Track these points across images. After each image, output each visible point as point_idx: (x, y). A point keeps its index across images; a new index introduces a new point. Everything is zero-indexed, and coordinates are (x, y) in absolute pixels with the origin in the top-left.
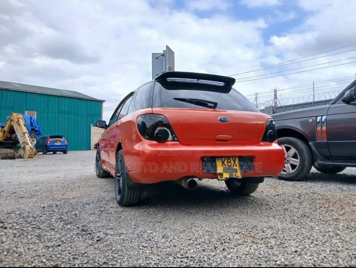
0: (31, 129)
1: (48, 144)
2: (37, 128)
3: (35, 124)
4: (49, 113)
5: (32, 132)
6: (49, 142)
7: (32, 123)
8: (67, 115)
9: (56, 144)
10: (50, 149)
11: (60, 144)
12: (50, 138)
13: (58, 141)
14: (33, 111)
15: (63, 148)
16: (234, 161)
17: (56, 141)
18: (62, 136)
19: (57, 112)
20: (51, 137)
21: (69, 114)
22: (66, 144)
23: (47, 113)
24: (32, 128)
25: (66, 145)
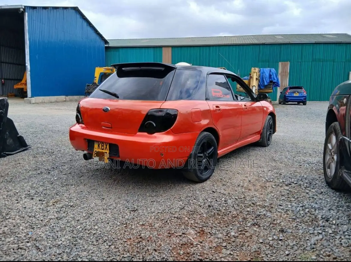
0: (269, 81)
1: (286, 95)
2: (275, 80)
3: (273, 76)
4: (302, 62)
5: (271, 83)
6: (287, 93)
7: (271, 75)
8: (321, 63)
9: (295, 95)
10: (288, 100)
11: (298, 95)
12: (289, 89)
13: (296, 92)
14: (286, 61)
15: (301, 99)
16: (106, 146)
17: (294, 92)
18: (301, 87)
19: (311, 60)
20: (291, 88)
21: (324, 61)
22: (305, 95)
23: (300, 62)
24: (271, 80)
25: (305, 97)
